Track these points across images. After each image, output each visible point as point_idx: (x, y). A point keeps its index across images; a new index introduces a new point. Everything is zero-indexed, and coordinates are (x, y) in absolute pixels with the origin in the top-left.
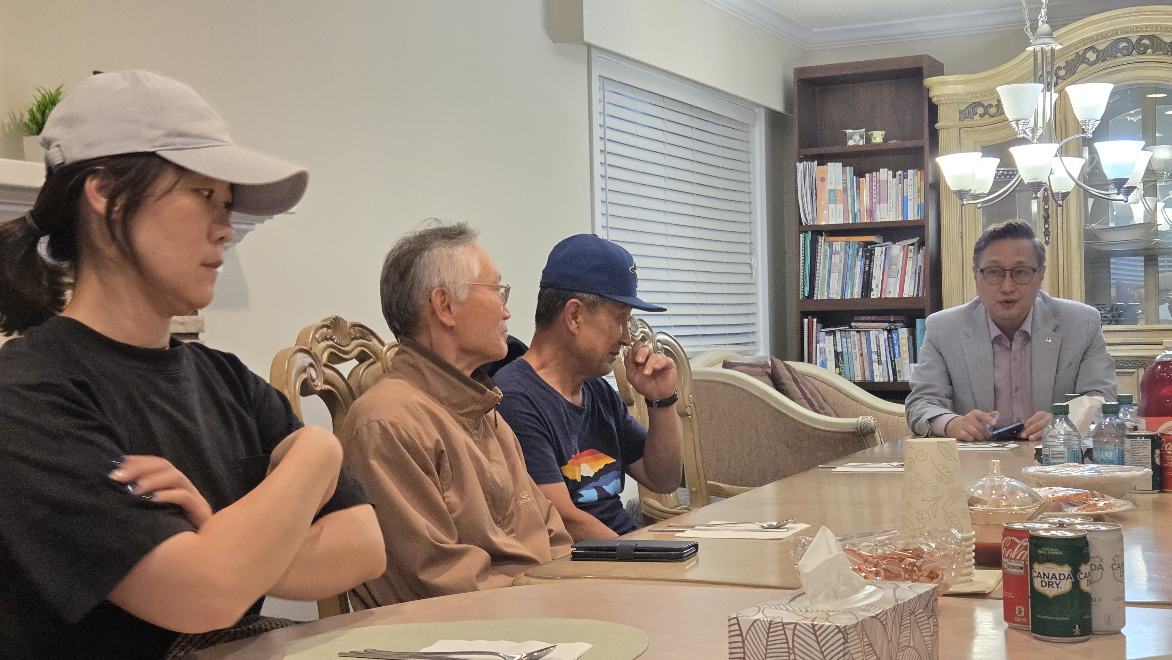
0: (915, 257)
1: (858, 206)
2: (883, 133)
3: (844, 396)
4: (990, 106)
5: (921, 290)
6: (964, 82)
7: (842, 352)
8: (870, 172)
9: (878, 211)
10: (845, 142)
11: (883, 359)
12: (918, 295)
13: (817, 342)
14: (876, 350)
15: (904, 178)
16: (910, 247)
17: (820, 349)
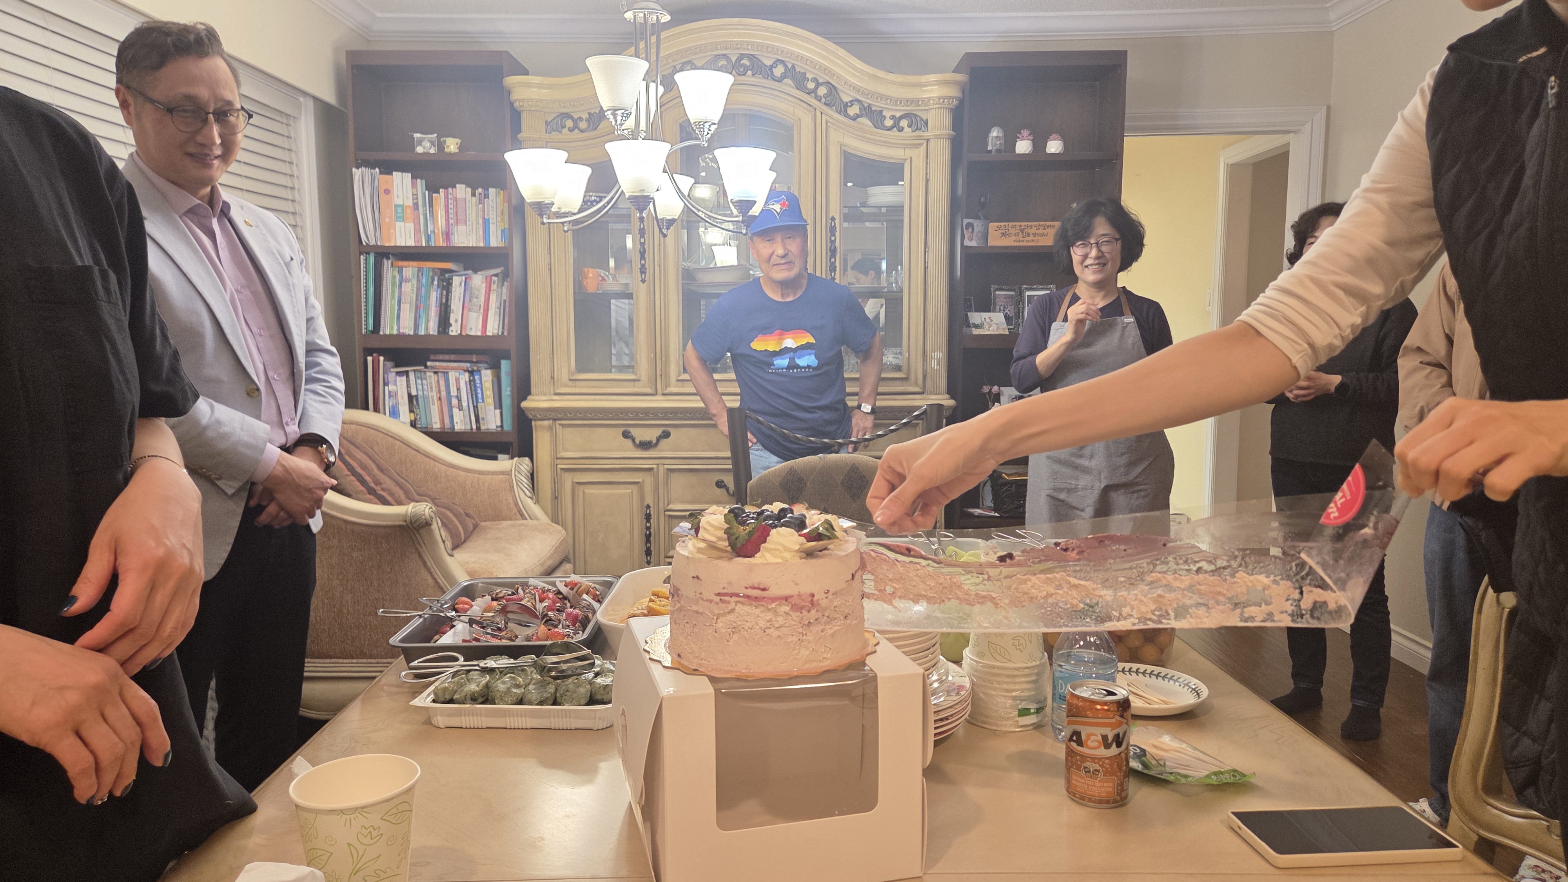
0: (499, 290)
1: (432, 227)
2: (458, 141)
3: (414, 452)
4: (580, 119)
5: (506, 327)
6: (550, 87)
7: (417, 396)
8: (446, 188)
9: (456, 234)
10: (413, 149)
11: (465, 404)
12: (503, 333)
13: (386, 384)
14: (456, 394)
15: (485, 198)
16: (493, 278)
17: (389, 392)
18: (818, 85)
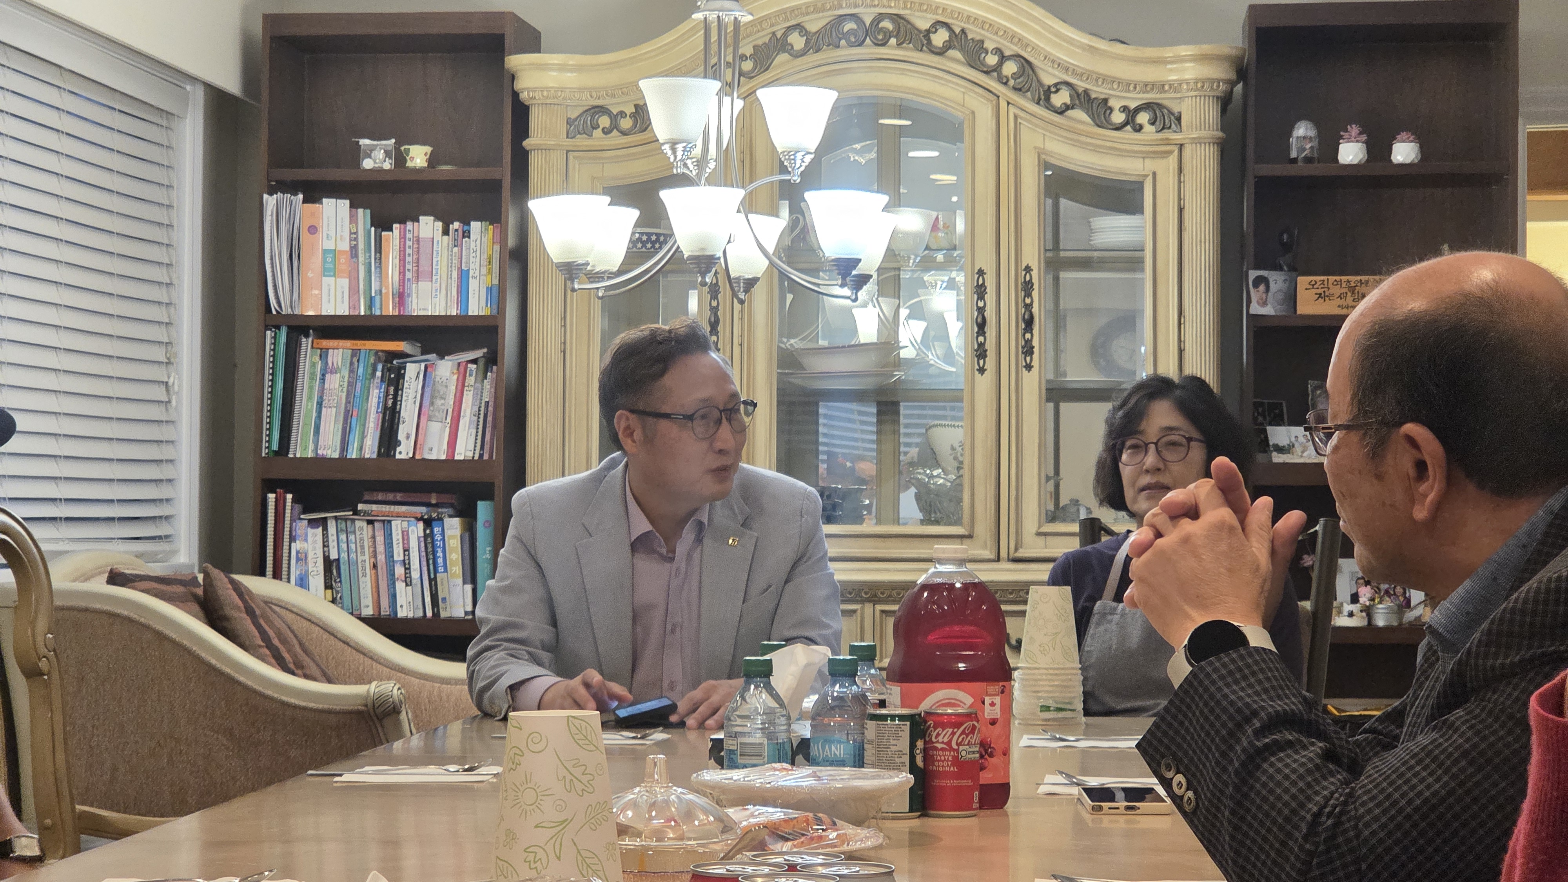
0: (479, 385)
1: (378, 283)
2: (428, 149)
3: (340, 644)
4: (622, 114)
5: (487, 447)
6: (579, 69)
7: (338, 560)
8: (402, 221)
9: (414, 295)
10: (357, 163)
11: (415, 575)
12: (481, 456)
13: (292, 539)
14: (402, 558)
15: (464, 237)
16: (470, 365)
17: (298, 552)
18: (1003, 58)
